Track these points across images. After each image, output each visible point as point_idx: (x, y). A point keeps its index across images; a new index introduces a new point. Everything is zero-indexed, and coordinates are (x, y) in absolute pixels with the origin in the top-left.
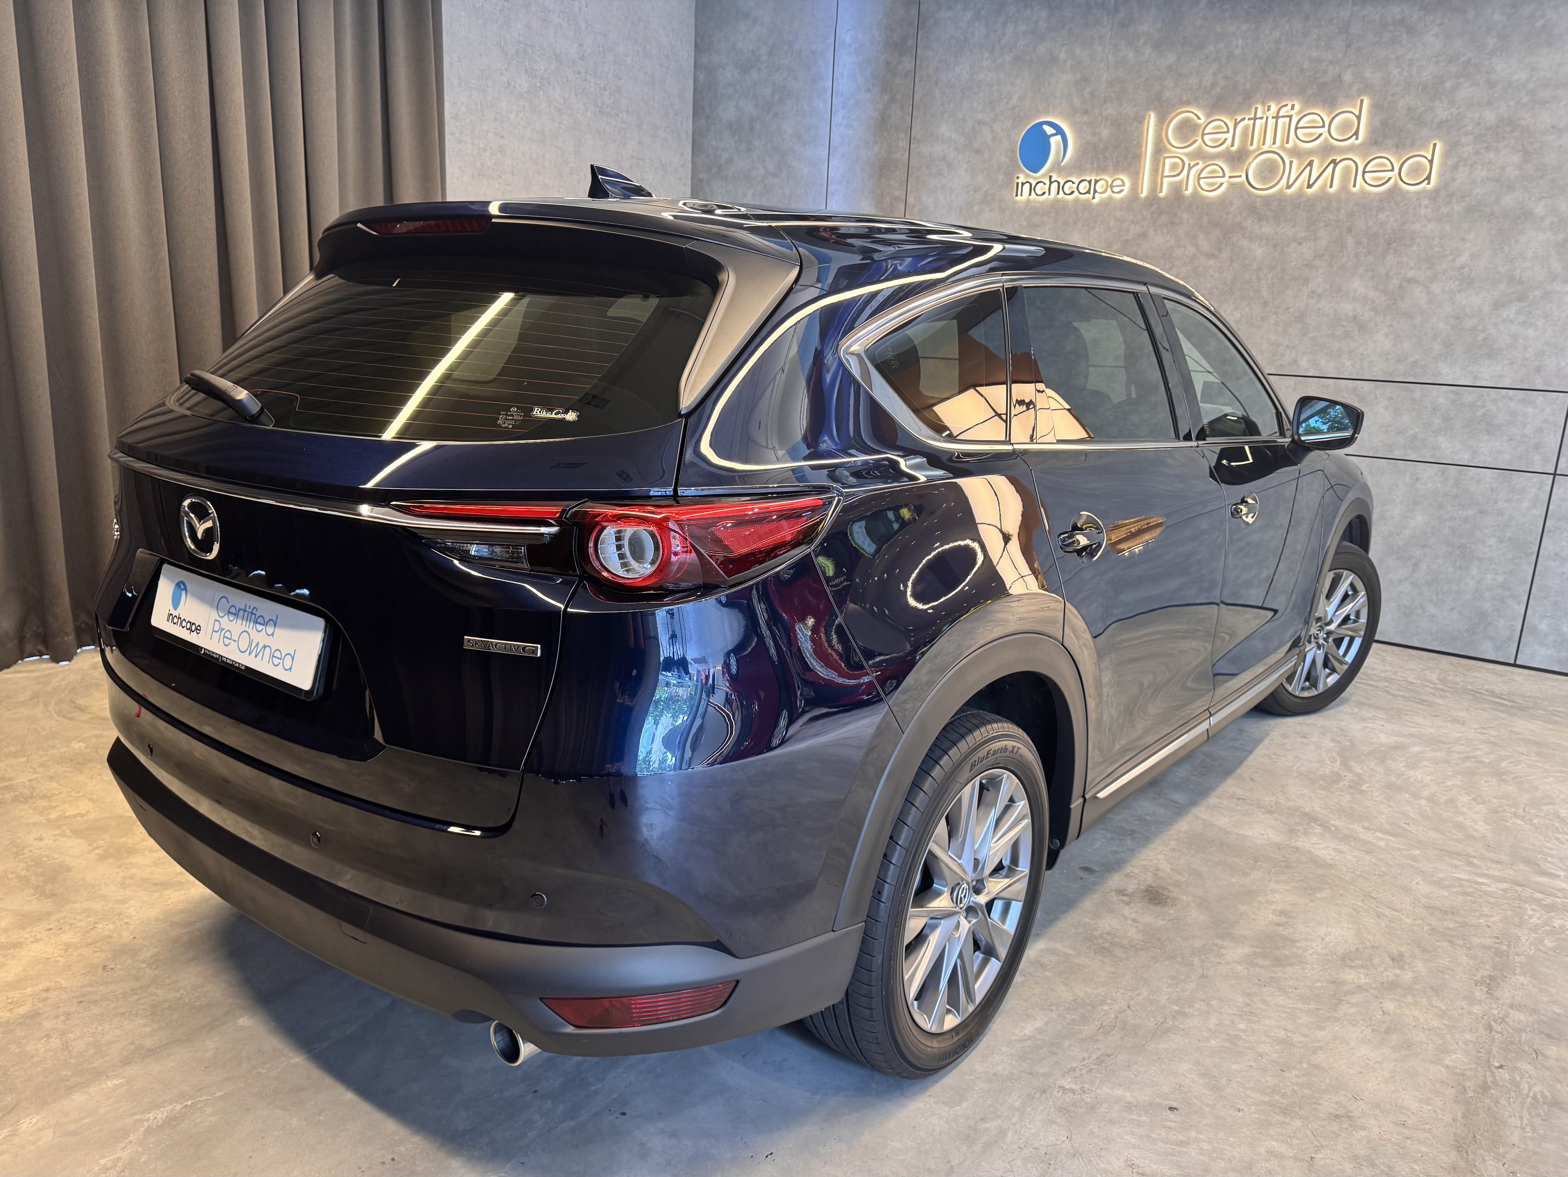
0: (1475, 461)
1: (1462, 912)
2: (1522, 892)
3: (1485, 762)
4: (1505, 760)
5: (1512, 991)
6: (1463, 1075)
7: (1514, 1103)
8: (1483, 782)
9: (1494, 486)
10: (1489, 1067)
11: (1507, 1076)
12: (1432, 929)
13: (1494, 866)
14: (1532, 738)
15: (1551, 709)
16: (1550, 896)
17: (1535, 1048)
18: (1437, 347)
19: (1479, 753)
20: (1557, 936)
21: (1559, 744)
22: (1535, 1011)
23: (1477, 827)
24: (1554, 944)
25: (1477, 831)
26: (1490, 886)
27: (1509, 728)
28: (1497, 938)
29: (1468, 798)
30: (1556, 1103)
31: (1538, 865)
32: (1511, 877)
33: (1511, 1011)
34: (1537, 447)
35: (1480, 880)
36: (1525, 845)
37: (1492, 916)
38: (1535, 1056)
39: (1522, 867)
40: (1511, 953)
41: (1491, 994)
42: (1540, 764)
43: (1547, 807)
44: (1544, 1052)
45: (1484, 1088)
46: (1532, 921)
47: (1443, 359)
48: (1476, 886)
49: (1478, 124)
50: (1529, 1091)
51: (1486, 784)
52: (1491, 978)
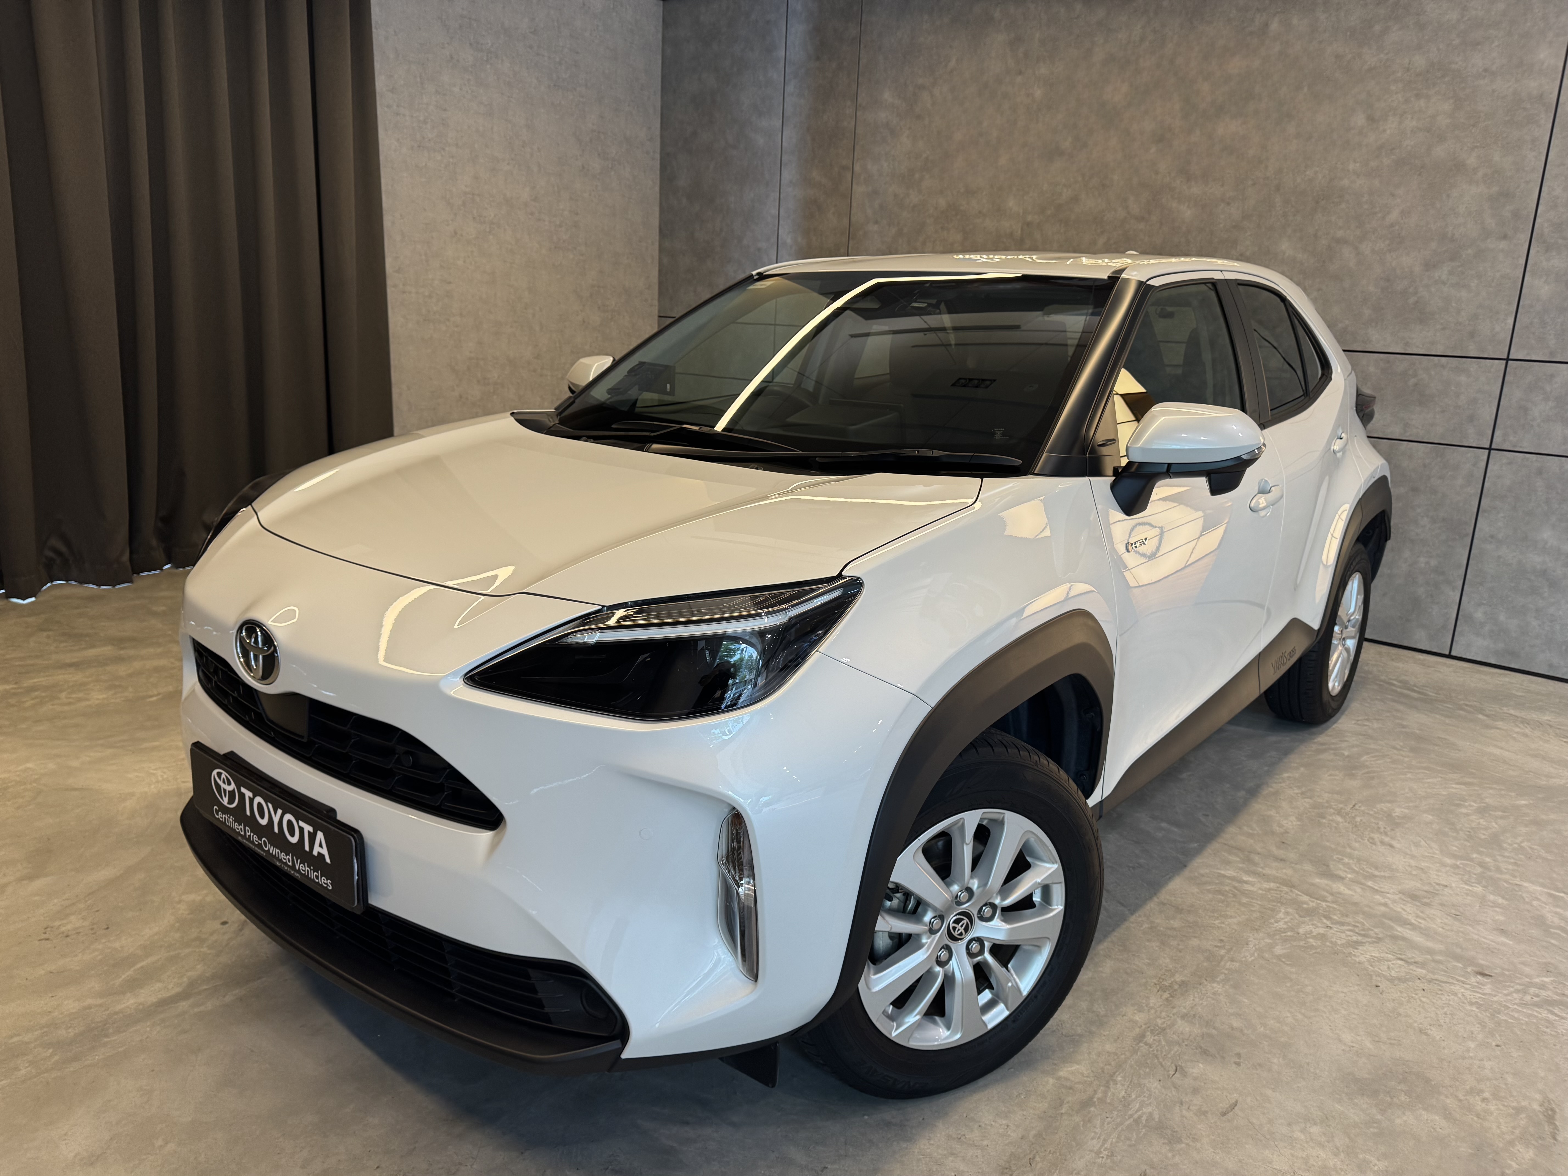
0: (1408, 434)
1: (1200, 911)
2: (1286, 893)
3: (1344, 755)
4: (1368, 754)
5: (1197, 1000)
6: (1071, 1088)
7: (1108, 1123)
8: (1326, 776)
9: (1427, 461)
10: (1108, 1082)
11: (1123, 1093)
12: (1151, 928)
13: (1275, 864)
14: (1417, 732)
15: (1462, 702)
16: (1317, 899)
17: (1180, 1063)
18: (1367, 312)
19: (1344, 745)
20: (1295, 943)
21: (1446, 739)
22: (1208, 1024)
23: (1284, 822)
24: (1285, 951)
25: (1281, 826)
26: (1253, 886)
27: (1397, 721)
28: (1222, 941)
29: (1297, 791)
30: (1160, 1128)
31: (1328, 866)
32: (1285, 877)
33: (1179, 1021)
34: (1471, 419)
35: (1246, 878)
36: (1328, 844)
37: (1231, 917)
38: (1173, 1073)
39: (1308, 867)
40: (1226, 958)
41: (1171, 1001)
42: (1407, 759)
43: (1383, 805)
44: (1186, 1070)
45: (1086, 1104)
46: (1277, 924)
47: (1373, 324)
48: (1237, 885)
49: (1408, 70)
50: (1137, 1111)
51: (1329, 778)
52: (1183, 984)
